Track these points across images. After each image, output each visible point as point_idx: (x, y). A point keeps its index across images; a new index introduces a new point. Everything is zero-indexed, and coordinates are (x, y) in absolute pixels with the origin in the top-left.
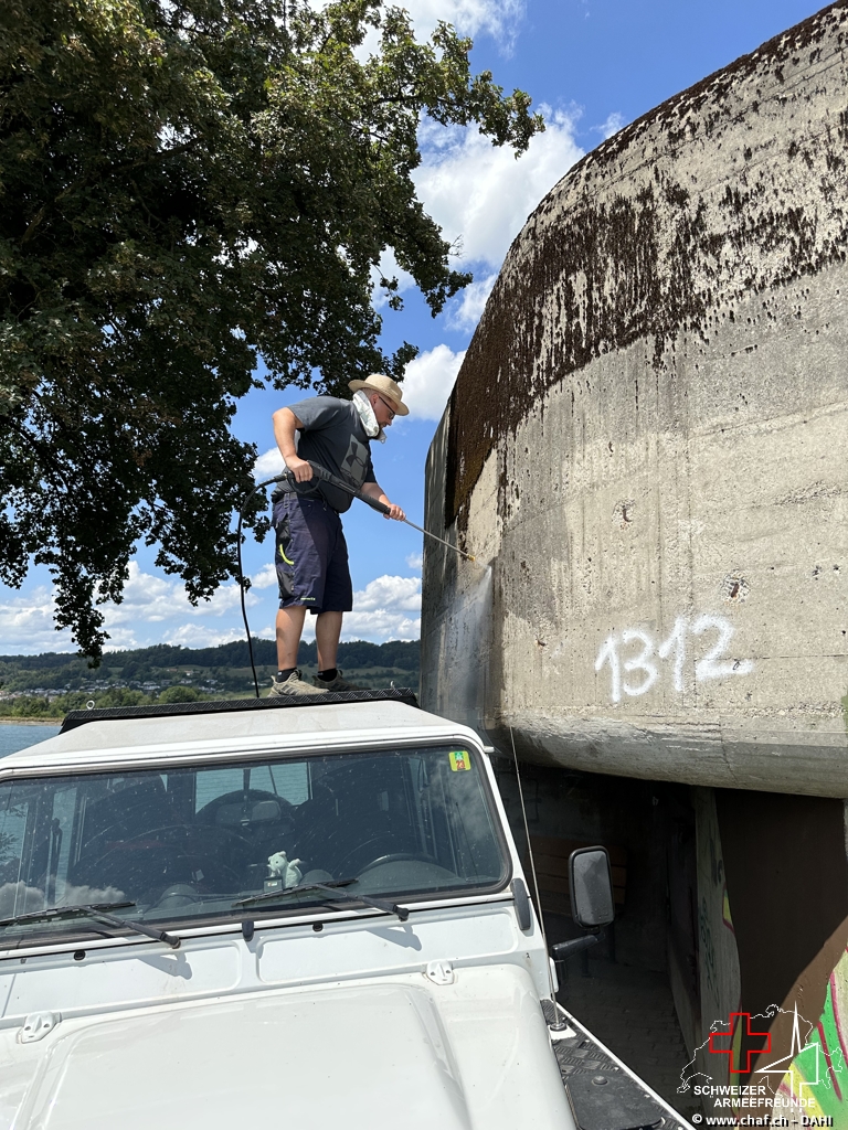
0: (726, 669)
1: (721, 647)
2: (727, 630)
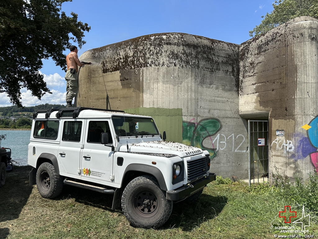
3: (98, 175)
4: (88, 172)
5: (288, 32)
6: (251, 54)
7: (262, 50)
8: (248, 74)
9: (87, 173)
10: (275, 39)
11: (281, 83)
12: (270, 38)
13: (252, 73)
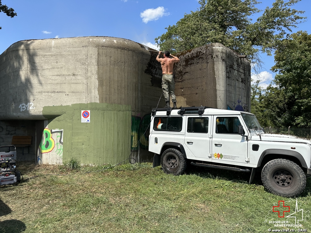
0: (33, 108)
1: (32, 106)
2: (33, 104)
3: (231, 158)
4: (220, 156)
5: (208, 53)
6: (180, 65)
7: (189, 63)
8: (178, 80)
9: (218, 157)
10: (199, 56)
11: (202, 89)
12: (195, 55)
13: (181, 79)
